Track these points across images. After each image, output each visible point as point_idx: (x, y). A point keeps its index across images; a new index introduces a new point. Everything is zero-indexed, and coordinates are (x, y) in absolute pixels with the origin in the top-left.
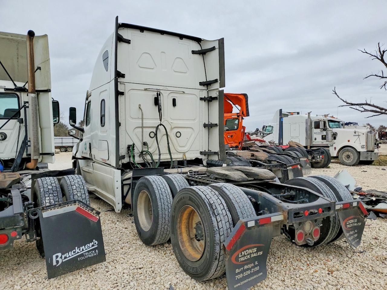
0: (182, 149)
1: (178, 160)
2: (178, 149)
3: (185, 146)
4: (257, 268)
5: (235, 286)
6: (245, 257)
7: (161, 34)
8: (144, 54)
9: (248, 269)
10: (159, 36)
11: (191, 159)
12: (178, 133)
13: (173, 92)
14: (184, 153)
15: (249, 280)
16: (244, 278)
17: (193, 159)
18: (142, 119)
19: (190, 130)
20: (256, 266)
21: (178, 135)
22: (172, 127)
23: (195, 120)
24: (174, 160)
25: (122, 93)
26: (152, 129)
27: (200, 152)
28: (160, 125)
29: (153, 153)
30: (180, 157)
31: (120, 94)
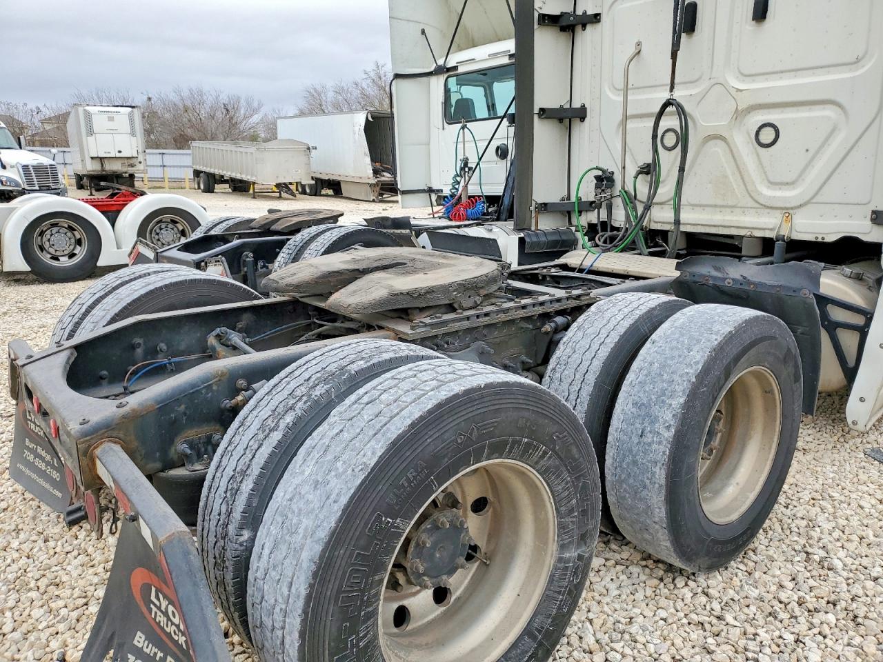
0: (778, 193)
1: (760, 234)
3: (793, 183)
4: (55, 475)
6: (37, 429)
11: (820, 237)
12: (765, 130)
14: (788, 212)
15: (38, 480)
17: (831, 239)
18: (626, 90)
19: (829, 112)
20: (54, 467)
21: (767, 136)
22: (740, 108)
23: (860, 64)
24: (742, 233)
25: (596, 18)
26: (670, 121)
27: (874, 212)
28: (667, 104)
29: (669, 200)
30: (766, 224)
31: (592, 22)
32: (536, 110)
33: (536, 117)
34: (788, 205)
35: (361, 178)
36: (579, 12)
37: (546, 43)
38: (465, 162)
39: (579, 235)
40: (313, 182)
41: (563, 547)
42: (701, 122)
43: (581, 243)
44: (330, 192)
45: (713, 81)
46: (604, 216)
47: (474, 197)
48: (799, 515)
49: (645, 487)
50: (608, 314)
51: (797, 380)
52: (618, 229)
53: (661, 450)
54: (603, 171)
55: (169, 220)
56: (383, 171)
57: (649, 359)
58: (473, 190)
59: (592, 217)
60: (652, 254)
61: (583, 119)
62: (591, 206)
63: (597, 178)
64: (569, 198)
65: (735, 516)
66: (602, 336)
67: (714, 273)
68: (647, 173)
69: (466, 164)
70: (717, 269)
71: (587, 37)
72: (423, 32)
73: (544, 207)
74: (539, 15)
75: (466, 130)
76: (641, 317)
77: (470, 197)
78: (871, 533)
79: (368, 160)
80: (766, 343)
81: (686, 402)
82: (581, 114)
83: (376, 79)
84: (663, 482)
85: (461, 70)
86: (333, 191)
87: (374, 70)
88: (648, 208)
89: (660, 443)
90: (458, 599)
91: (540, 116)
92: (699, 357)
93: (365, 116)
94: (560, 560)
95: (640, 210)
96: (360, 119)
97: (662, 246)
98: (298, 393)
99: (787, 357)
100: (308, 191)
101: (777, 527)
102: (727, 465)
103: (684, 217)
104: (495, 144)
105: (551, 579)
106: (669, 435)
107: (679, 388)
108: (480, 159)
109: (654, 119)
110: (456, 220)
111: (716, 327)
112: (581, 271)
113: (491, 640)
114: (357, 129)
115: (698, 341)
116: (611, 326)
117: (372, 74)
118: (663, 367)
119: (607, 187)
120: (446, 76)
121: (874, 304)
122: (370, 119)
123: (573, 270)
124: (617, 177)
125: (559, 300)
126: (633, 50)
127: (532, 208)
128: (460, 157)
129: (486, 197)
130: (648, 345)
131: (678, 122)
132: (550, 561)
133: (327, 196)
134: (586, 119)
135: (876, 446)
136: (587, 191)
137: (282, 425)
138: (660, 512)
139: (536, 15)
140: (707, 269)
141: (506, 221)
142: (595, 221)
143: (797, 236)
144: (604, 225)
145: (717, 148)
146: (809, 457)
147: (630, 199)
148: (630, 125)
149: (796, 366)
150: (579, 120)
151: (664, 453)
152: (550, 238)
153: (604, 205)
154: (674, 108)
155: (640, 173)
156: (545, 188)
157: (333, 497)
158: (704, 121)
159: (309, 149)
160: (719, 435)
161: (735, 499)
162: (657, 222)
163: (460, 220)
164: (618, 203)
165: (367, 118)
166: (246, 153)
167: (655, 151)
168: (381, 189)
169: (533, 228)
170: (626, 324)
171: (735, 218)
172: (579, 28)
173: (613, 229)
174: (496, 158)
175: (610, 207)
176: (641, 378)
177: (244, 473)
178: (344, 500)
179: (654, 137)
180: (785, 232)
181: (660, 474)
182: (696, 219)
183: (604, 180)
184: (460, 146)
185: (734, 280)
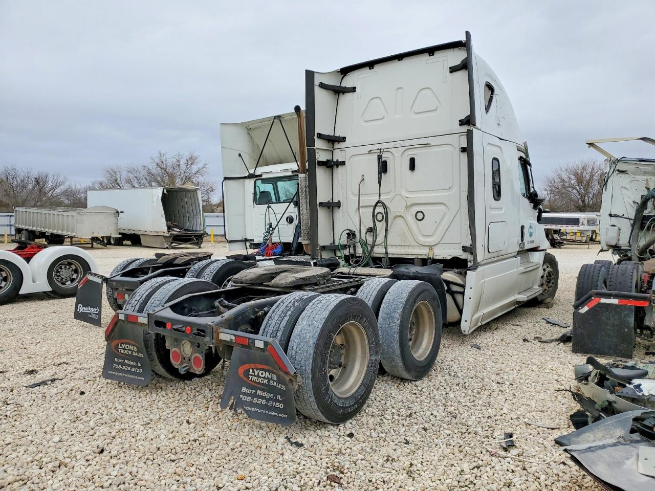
0: (426, 240)
1: (421, 257)
2: (420, 240)
3: (432, 235)
4: (139, 370)
5: (109, 372)
6: (126, 351)
7: (399, 60)
8: (372, 101)
9: (129, 365)
10: (396, 64)
11: (445, 257)
12: (419, 214)
13: (410, 148)
14: (431, 247)
15: (126, 375)
16: (121, 371)
17: (449, 258)
18: (359, 195)
19: (442, 207)
20: (138, 367)
21: (420, 216)
22: (408, 205)
23: (451, 190)
24: (414, 257)
25: (343, 163)
26: (380, 209)
27: (463, 247)
28: (378, 202)
29: (382, 243)
30: (423, 252)
31: (341, 165)
32: (318, 203)
33: (318, 206)
34: (431, 245)
35: (157, 232)
36: (335, 160)
37: (321, 173)
38: (271, 225)
39: (340, 261)
40: (120, 236)
41: (371, 355)
42: (392, 210)
43: (341, 265)
44: (129, 243)
45: (395, 193)
46: (352, 252)
47: (275, 243)
48: (446, 364)
49: (392, 343)
50: (371, 285)
51: (439, 307)
52: (359, 257)
53: (396, 328)
54: (351, 231)
55: (66, 263)
56: (174, 227)
57: (388, 298)
58: (275, 239)
59: (346, 252)
60: (376, 267)
61: (339, 207)
62: (345, 247)
63: (347, 234)
64: (334, 243)
65: (423, 359)
66: (371, 293)
67: (406, 271)
68: (371, 232)
69: (271, 226)
70: (407, 269)
71: (339, 172)
72: (240, 155)
73: (324, 248)
74: (318, 161)
75: (270, 208)
76: (383, 285)
77: (273, 244)
78: (471, 367)
79: (164, 220)
80: (427, 292)
81: (403, 311)
82: (338, 205)
83: (160, 163)
84: (398, 339)
85: (264, 177)
86: (131, 242)
87: (158, 157)
88: (373, 247)
89: (395, 325)
90: (337, 380)
91: (320, 205)
92: (405, 295)
93: (162, 190)
94: (370, 360)
95: (369, 249)
96: (158, 192)
97: (379, 264)
98: (289, 305)
99: (434, 298)
100: (112, 242)
101: (439, 368)
102: (418, 342)
103: (389, 251)
104: (286, 215)
105: (368, 367)
106: (398, 322)
107: (400, 307)
108: (278, 223)
109: (373, 208)
110: (267, 256)
111: (409, 286)
112: (349, 274)
113: (352, 387)
114: (155, 199)
115: (404, 291)
116: (373, 289)
117: (157, 160)
118: (393, 300)
119: (353, 238)
120: (255, 179)
121: (465, 282)
122: (165, 192)
123: (346, 274)
124: (357, 234)
125: (346, 283)
126: (360, 179)
127: (318, 248)
128: (267, 222)
129: (283, 243)
130: (387, 294)
131: (383, 210)
132: (367, 360)
133: (126, 245)
134: (341, 208)
135: (475, 343)
136: (344, 240)
137: (288, 314)
138: (398, 351)
139: (317, 161)
140: (403, 269)
141: (294, 256)
142: (348, 254)
143: (435, 257)
144: (353, 256)
145: (399, 220)
146: (450, 349)
147: (364, 244)
148: (362, 210)
149: (438, 302)
150: (337, 208)
151: (397, 329)
152: (328, 262)
153: (352, 246)
154: (381, 204)
155: (367, 232)
156: (324, 239)
157: (317, 326)
158: (393, 210)
159: (118, 212)
160: (414, 330)
161: (422, 354)
162: (377, 254)
163: (269, 256)
164: (358, 245)
165: (163, 191)
166: (68, 216)
167: (374, 222)
168: (173, 240)
169: (319, 258)
170: (379, 288)
171: (410, 251)
172: (335, 167)
173: (357, 257)
174: (287, 223)
175: (354, 247)
176: (387, 305)
177: (277, 331)
178: (321, 327)
179: (373, 216)
180: (431, 256)
181: (397, 336)
182: (394, 252)
183: (351, 235)
184: (267, 216)
185: (413, 272)
